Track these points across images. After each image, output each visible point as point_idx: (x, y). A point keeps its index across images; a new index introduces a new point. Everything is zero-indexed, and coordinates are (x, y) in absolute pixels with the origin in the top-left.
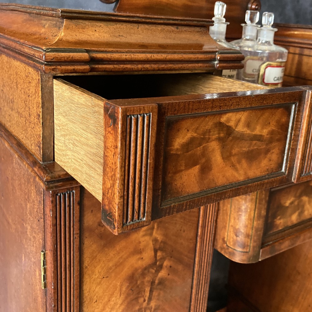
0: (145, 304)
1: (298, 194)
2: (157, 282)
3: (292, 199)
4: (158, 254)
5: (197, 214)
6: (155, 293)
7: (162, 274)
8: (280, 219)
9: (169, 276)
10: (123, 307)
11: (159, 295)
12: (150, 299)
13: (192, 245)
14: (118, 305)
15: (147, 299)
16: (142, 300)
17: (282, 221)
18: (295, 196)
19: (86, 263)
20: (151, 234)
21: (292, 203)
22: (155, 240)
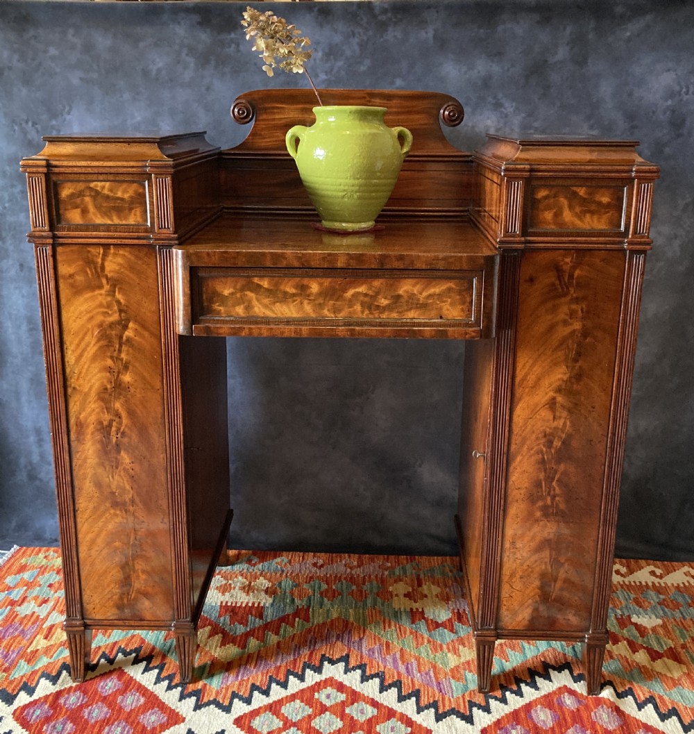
0: (115, 354)
1: (238, 287)
2: (124, 338)
3: (231, 290)
4: (122, 315)
5: (157, 292)
6: (124, 348)
7: (129, 333)
8: (218, 306)
9: (136, 338)
10: (96, 348)
11: (128, 351)
12: (120, 351)
13: (156, 318)
14: (92, 345)
15: (117, 349)
16: (112, 349)
17: (221, 308)
18: (235, 288)
19: (63, 301)
20: (114, 296)
21: (232, 294)
22: (118, 302)
